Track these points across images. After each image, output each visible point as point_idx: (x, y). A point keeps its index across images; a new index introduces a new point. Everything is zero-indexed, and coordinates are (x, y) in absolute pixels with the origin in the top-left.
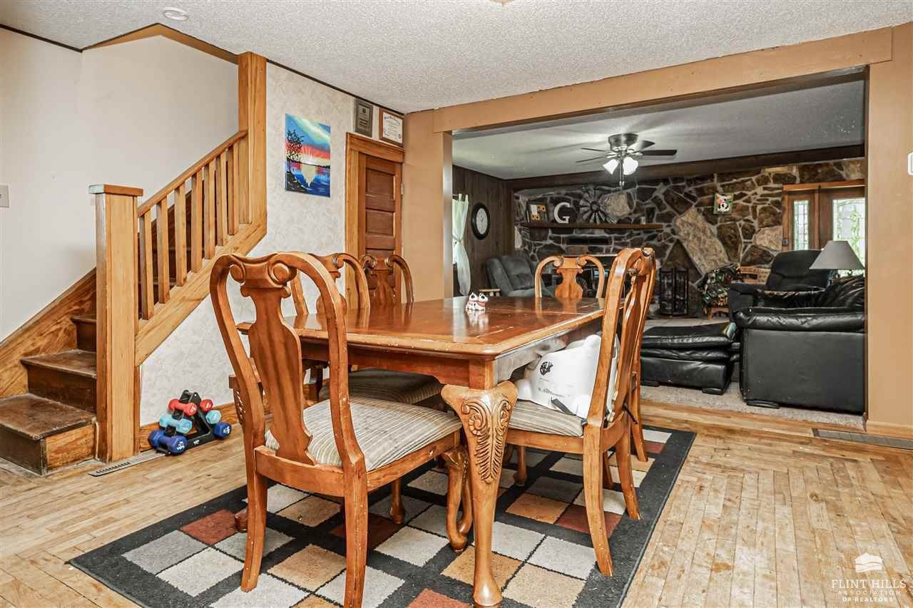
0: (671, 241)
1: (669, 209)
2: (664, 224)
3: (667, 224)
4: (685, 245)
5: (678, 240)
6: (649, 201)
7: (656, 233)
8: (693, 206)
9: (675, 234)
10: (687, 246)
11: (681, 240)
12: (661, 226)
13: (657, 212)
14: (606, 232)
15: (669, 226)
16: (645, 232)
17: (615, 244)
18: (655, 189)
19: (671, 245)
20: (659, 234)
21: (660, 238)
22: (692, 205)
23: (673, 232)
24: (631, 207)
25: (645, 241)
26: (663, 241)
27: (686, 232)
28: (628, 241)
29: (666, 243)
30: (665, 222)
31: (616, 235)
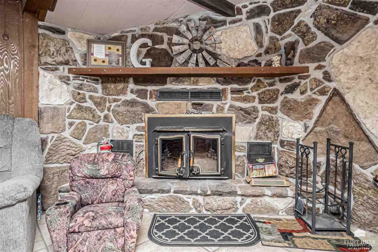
0: (322, 92)
1: (321, 37)
2: (312, 66)
3: (316, 64)
4: (348, 97)
5: (335, 89)
6: (289, 32)
7: (297, 80)
8: (371, 24)
9: (330, 81)
10: (354, 100)
11: (341, 91)
12: (307, 69)
13: (301, 47)
14: (218, 82)
15: (319, 67)
16: (281, 81)
17: (233, 99)
18: (299, 11)
19: (323, 99)
20: (303, 82)
21: (303, 89)
22: (367, 20)
23: (327, 77)
24: (260, 44)
25: (282, 94)
26: (309, 93)
27: (351, 75)
28: (255, 94)
29: (315, 96)
30: (313, 60)
31: (235, 86)
